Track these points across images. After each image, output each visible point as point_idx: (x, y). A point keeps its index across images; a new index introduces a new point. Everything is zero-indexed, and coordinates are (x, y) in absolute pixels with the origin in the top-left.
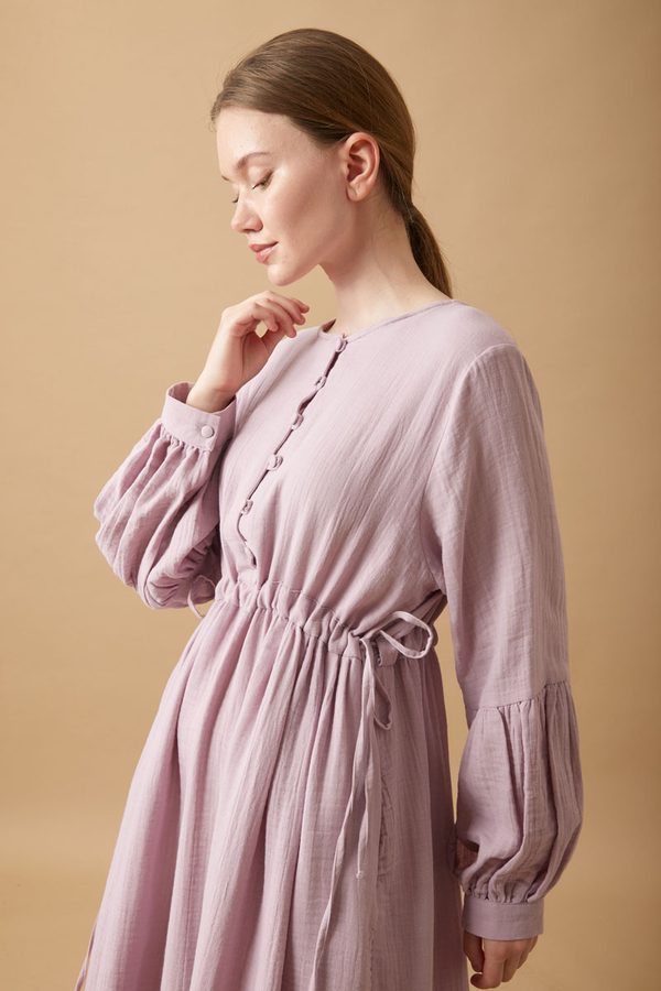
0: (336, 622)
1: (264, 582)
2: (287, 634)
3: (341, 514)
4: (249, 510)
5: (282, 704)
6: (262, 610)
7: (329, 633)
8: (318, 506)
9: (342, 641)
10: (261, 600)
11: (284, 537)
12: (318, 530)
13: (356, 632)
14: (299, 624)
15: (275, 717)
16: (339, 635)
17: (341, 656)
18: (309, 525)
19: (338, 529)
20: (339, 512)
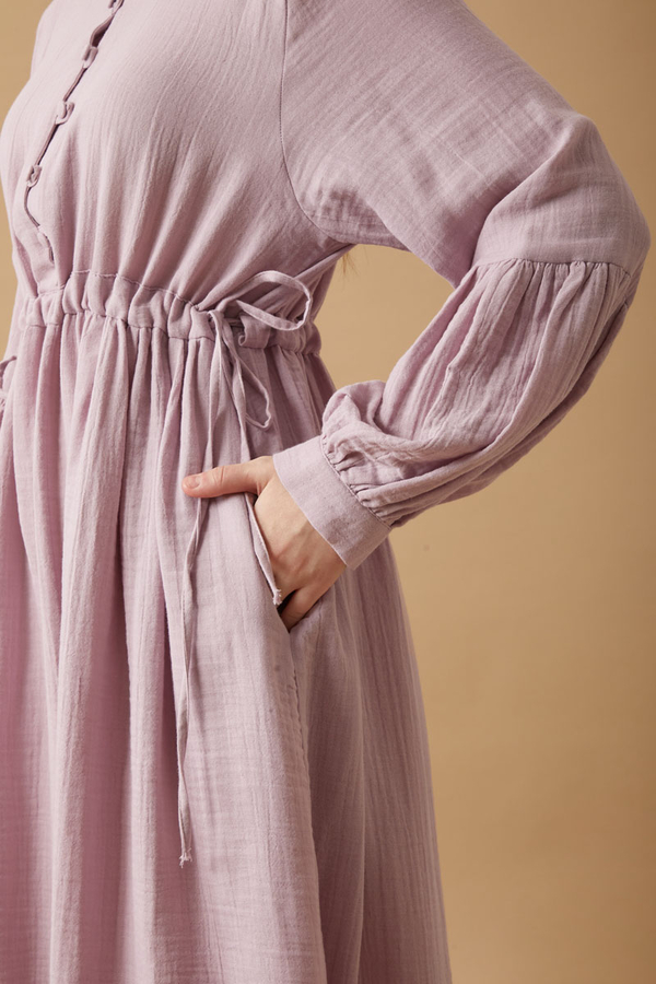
0: (173, 296)
1: (68, 277)
2: (107, 333)
3: (155, 152)
4: (37, 178)
5: (116, 427)
6: (71, 315)
7: (164, 314)
8: (124, 145)
9: (184, 320)
10: (68, 302)
11: (86, 203)
12: (129, 180)
13: (202, 305)
14: (120, 316)
15: (110, 443)
16: (179, 314)
17: (186, 341)
18: (115, 176)
19: (155, 174)
20: (152, 150)
